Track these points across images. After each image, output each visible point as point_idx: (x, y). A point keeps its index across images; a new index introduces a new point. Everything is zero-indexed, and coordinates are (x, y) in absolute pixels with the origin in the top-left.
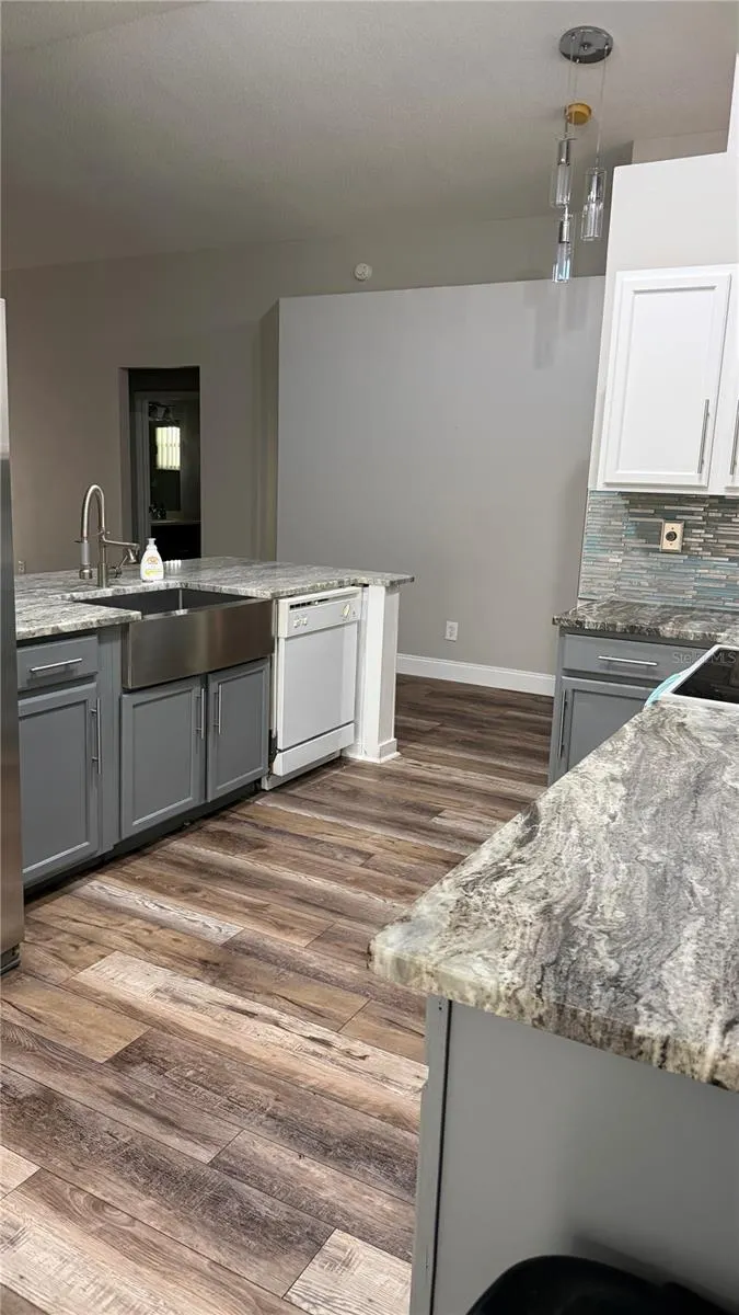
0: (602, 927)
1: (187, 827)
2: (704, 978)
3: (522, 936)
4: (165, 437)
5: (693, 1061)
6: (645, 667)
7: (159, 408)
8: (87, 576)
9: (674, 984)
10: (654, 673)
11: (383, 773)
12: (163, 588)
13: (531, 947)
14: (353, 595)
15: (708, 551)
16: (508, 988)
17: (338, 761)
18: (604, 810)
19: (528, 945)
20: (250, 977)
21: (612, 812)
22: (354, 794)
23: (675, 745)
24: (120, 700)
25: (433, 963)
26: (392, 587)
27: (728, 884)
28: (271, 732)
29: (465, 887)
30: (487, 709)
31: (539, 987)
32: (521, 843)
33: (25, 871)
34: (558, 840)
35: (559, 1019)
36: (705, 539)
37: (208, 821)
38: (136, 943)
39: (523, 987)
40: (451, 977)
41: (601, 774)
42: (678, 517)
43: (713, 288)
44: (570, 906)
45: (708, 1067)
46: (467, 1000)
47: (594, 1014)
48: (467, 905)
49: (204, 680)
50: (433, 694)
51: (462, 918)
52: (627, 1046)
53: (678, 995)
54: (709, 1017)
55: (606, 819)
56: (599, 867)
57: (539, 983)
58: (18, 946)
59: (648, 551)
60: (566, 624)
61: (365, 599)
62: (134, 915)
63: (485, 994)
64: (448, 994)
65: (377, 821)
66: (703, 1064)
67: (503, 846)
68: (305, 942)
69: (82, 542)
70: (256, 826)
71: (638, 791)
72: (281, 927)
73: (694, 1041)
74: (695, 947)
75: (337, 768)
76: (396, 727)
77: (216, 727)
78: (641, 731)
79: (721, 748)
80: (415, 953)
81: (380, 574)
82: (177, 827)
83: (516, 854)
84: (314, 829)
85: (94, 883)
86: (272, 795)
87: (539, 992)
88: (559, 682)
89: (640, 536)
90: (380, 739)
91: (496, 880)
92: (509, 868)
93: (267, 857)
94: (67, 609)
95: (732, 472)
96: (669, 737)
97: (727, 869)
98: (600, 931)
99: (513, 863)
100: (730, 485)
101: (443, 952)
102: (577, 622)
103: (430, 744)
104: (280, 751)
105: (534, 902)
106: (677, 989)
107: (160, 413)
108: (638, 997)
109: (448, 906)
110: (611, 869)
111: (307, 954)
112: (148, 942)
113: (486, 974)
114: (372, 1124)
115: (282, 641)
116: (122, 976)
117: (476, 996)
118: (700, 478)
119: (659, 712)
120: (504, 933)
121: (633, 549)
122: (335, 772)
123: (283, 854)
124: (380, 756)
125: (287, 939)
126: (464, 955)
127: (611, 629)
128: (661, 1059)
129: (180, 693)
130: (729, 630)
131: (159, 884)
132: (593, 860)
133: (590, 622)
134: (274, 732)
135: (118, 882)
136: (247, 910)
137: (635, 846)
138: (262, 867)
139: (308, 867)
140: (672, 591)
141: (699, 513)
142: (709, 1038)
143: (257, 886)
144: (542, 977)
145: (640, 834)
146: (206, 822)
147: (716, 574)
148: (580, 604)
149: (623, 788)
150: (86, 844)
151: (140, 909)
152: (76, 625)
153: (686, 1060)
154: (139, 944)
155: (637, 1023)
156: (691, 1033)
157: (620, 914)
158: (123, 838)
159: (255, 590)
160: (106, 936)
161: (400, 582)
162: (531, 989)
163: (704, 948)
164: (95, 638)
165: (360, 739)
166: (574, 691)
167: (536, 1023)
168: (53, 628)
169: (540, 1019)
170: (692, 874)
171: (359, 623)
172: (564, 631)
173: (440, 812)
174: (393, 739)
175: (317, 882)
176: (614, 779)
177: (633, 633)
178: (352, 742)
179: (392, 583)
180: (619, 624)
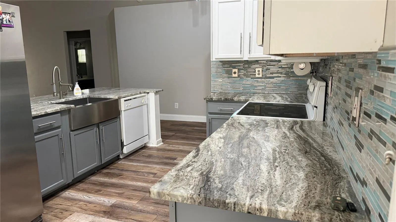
0: (217, 176)
1: (96, 172)
2: (245, 186)
3: (195, 181)
4: (80, 53)
5: (242, 208)
6: (230, 110)
7: (78, 44)
8: (56, 96)
9: (237, 188)
10: (233, 111)
11: (158, 149)
12: (82, 98)
13: (197, 184)
14: (145, 96)
15: (245, 76)
16: (190, 195)
17: (144, 147)
18: (218, 146)
19: (196, 183)
20: (119, 214)
21: (220, 146)
22: (150, 156)
23: (237, 128)
24: (70, 133)
25: (169, 192)
26: (156, 93)
27: (251, 161)
28: (121, 140)
29: (178, 171)
30: (189, 128)
31: (199, 193)
32: (194, 157)
33: (42, 191)
34: (204, 155)
35: (205, 201)
36: (244, 73)
37: (103, 170)
38: (82, 209)
39: (195, 194)
40: (174, 195)
41: (217, 137)
42: (236, 67)
43: (240, 1)
44: (208, 172)
45: (247, 208)
46: (179, 201)
47: (215, 198)
48: (179, 175)
49: (98, 125)
50: (172, 125)
51: (177, 178)
52: (224, 206)
53: (238, 191)
54: (246, 195)
55: (218, 148)
56: (216, 161)
57: (199, 192)
58: (41, 215)
59: (229, 77)
60: (208, 99)
61: (148, 97)
62: (80, 201)
63: (184, 198)
64: (174, 200)
65: (157, 163)
66: (245, 208)
67: (189, 159)
68: (136, 202)
69: (53, 84)
70: (119, 169)
71: (227, 140)
72: (129, 198)
73: (242, 202)
74: (242, 178)
75: (144, 149)
76: (161, 135)
77: (103, 140)
78: (228, 125)
79: (249, 127)
80: (163, 190)
81: (152, 89)
82: (92, 173)
83: (193, 160)
84: (137, 168)
85: (67, 192)
86: (123, 160)
87: (199, 195)
88: (207, 117)
89: (226, 73)
90: (157, 139)
91: (187, 167)
92: (191, 164)
93: (123, 178)
94: (49, 106)
95: (249, 53)
96: (236, 126)
97: (251, 157)
98: (216, 177)
99: (192, 163)
100: (249, 57)
101: (171, 188)
102: (211, 98)
103: (172, 139)
104: (125, 146)
105: (198, 172)
106: (238, 189)
107: (78, 45)
108: (227, 192)
109: (173, 176)
110: (220, 161)
111: (137, 205)
112: (86, 208)
113: (184, 192)
115: (123, 112)
116: (77, 220)
117: (181, 199)
118: (241, 56)
119: (233, 120)
120: (189, 181)
121: (225, 77)
122: (143, 151)
123: (128, 177)
124: (157, 144)
125: (131, 202)
126: (178, 188)
127: (220, 100)
128: (234, 208)
129: (90, 130)
130: (252, 98)
131: (88, 190)
132: (215, 159)
133: (215, 98)
134: (123, 140)
135: (75, 191)
136: (117, 195)
137: (226, 154)
138: (121, 182)
139: (136, 179)
140: (237, 88)
141: (242, 66)
142: (247, 200)
143: (120, 187)
144: (200, 191)
145: (228, 151)
146: (102, 170)
147: (248, 83)
148: (212, 94)
149: (223, 140)
150: (62, 180)
151: (82, 198)
152: (52, 110)
153: (240, 208)
154: (83, 209)
155: (227, 199)
156: (242, 200)
157: (222, 172)
158: (75, 178)
159: (113, 96)
160: (71, 208)
161: (159, 91)
162: (197, 194)
163: (245, 178)
164: (59, 114)
165: (150, 140)
166: (212, 118)
167: (199, 204)
168: (45, 112)
169: (200, 203)
170: (242, 160)
171: (147, 104)
172: (208, 101)
173: (176, 159)
174: (161, 139)
175: (139, 184)
176: (221, 138)
177: (226, 101)
178: (148, 141)
179: (156, 92)
180: (222, 98)
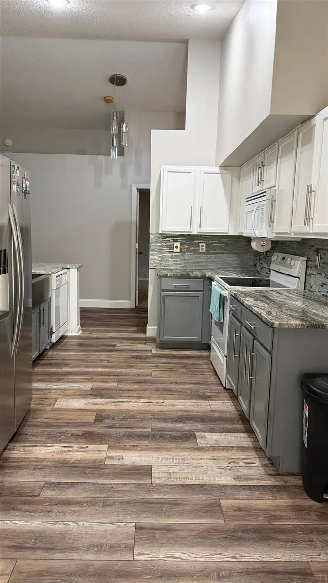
10: (189, 288)
14: (66, 273)
15: (187, 251)
22: (81, 345)
26: (78, 269)
30: (95, 314)
36: (186, 247)
38: (62, 395)
42: (178, 241)
43: (191, 173)
49: (39, 306)
59: (170, 252)
60: (162, 275)
61: (69, 274)
68: (116, 384)
70: (58, 359)
72: (104, 382)
81: (74, 264)
84: (80, 357)
86: (52, 350)
88: (160, 294)
89: (167, 247)
90: (76, 328)
93: (74, 367)
95: (200, 227)
103: (88, 327)
104: (54, 333)
111: (120, 386)
112: (66, 394)
114: (180, 414)
115: (53, 290)
118: (190, 229)
121: (165, 251)
123: (78, 365)
124: (77, 333)
127: (176, 276)
131: (47, 380)
136: (87, 381)
141: (184, 240)
147: (190, 258)
151: (50, 387)
160: (49, 396)
161: (80, 267)
166: (165, 296)
171: (67, 283)
172: (161, 278)
173: (115, 345)
174: (80, 326)
177: (183, 277)
180: (178, 274)
